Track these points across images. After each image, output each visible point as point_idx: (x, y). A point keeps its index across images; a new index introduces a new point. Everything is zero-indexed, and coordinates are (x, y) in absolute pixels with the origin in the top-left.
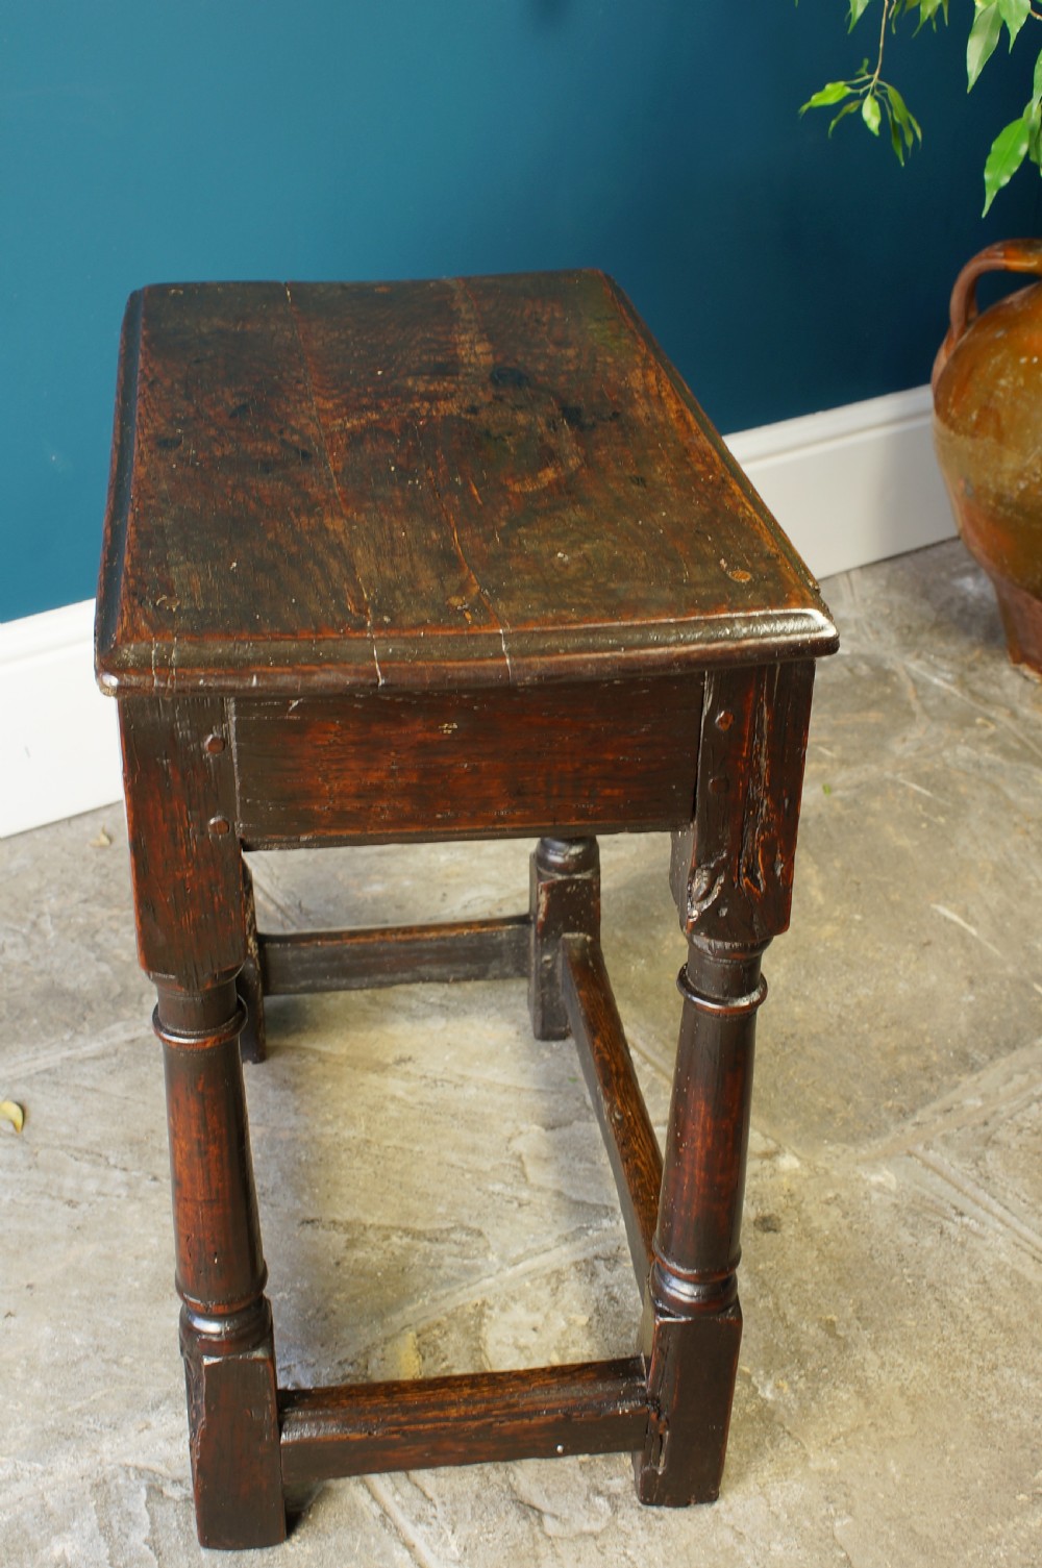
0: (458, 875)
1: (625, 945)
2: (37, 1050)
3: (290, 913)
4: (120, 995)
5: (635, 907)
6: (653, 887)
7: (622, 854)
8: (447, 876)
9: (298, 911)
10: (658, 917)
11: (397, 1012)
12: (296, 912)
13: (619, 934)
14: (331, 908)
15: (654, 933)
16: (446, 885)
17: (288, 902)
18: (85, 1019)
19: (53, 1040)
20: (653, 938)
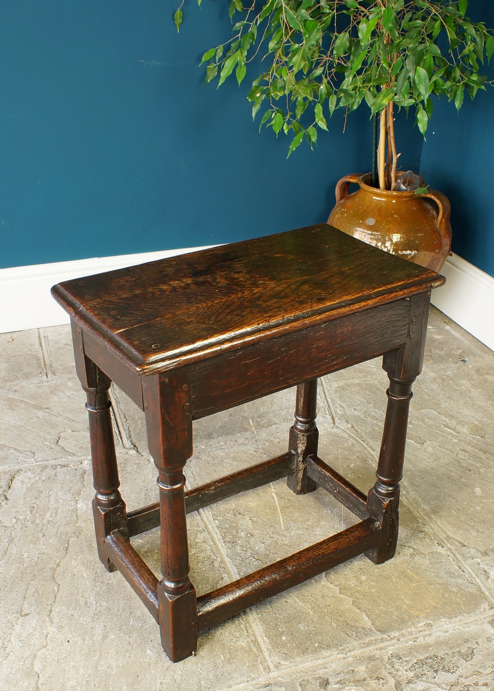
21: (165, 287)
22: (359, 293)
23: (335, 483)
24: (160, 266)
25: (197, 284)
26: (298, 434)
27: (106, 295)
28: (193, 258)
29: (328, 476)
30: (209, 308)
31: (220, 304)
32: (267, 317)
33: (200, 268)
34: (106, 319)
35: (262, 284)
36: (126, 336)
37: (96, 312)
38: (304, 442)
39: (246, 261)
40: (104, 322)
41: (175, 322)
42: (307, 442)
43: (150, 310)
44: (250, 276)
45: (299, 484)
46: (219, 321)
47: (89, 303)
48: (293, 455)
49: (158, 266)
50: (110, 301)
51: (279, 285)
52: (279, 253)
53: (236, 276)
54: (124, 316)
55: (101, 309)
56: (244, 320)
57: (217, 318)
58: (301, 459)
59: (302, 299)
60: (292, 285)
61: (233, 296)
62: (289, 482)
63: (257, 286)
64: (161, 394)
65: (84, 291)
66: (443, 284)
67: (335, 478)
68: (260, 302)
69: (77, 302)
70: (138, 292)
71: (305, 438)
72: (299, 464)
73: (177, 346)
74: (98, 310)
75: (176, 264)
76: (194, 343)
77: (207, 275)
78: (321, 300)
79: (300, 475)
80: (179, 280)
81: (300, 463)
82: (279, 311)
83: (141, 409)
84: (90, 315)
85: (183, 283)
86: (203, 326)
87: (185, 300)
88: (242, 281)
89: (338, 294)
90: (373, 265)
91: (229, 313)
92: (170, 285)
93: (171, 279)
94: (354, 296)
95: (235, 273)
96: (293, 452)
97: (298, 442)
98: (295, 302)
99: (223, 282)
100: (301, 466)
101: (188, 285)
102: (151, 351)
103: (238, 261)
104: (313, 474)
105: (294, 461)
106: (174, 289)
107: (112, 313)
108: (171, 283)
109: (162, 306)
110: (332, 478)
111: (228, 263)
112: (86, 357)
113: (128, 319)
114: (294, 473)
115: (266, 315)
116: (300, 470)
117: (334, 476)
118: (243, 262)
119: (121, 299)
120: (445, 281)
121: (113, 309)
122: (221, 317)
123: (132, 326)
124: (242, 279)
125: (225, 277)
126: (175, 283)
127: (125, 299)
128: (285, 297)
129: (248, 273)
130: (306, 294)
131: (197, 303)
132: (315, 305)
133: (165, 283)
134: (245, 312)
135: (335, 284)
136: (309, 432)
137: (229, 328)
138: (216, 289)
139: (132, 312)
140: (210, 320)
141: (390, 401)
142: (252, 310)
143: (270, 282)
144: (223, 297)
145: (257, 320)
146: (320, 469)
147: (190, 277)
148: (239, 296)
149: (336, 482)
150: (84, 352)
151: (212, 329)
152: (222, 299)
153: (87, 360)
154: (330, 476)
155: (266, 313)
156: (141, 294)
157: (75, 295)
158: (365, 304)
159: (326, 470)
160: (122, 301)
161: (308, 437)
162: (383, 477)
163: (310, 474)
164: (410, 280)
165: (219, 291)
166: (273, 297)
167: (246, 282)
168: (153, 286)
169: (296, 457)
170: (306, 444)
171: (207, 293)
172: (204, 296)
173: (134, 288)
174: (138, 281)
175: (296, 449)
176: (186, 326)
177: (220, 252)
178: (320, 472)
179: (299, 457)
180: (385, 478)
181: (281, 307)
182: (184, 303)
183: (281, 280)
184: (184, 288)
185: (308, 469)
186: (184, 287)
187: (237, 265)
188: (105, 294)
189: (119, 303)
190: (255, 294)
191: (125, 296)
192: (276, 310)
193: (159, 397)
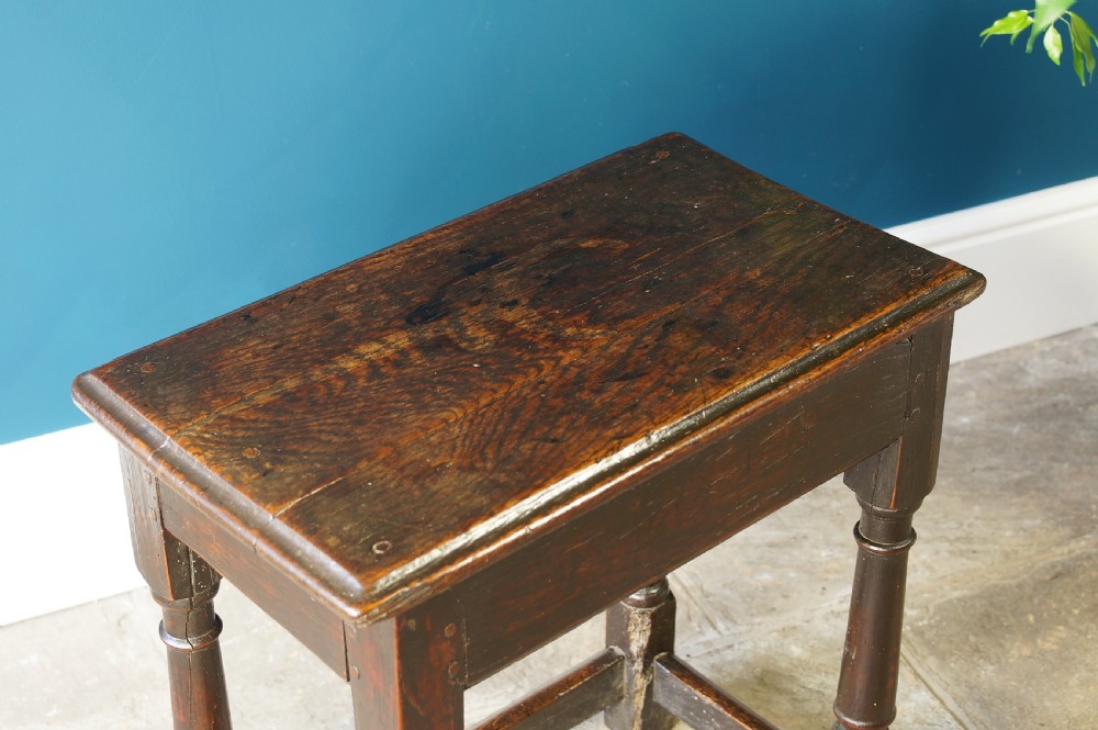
0: (836, 571)
1: (977, 650)
2: (487, 699)
3: (693, 594)
4: (553, 655)
5: (988, 615)
6: (1004, 598)
7: (979, 564)
8: (827, 571)
9: (699, 592)
10: (1007, 627)
11: (781, 694)
12: (697, 594)
13: (972, 639)
14: (727, 592)
15: (1002, 641)
16: (826, 580)
17: (692, 584)
18: (524, 674)
19: (499, 692)
20: (1001, 646)
21: (351, 365)
22: (804, 346)
23: (729, 723)
24: (322, 299)
25: (423, 347)
26: (629, 612)
27: (219, 401)
28: (392, 268)
29: (710, 706)
30: (471, 421)
31: (495, 406)
32: (613, 439)
33: (417, 300)
34: (238, 473)
35: (573, 338)
36: (301, 519)
37: (209, 454)
38: (645, 628)
39: (521, 268)
40: (237, 482)
41: (407, 472)
42: (653, 629)
43: (335, 439)
44: (540, 314)
45: (636, 723)
46: (507, 459)
47: (182, 428)
48: (621, 659)
49: (316, 300)
50: (232, 418)
51: (615, 338)
52: (590, 235)
53: (509, 316)
54: (281, 462)
55: (218, 443)
56: (562, 453)
57: (499, 451)
58: (638, 666)
59: (678, 377)
60: (643, 335)
61: (520, 381)
62: (609, 717)
63: (565, 344)
64: (402, 656)
65: (160, 391)
66: (978, 295)
67: (726, 709)
68: (585, 396)
69: (154, 429)
70: (291, 384)
71: (648, 620)
72: (634, 679)
73: (430, 543)
74: (212, 448)
75: (358, 292)
76: (465, 529)
77: (441, 318)
78: (724, 377)
79: (639, 701)
80: (377, 340)
81: (638, 676)
82: (637, 419)
83: (339, 673)
84: (196, 463)
85: (388, 347)
86: (472, 477)
87: (409, 402)
88: (524, 331)
89: (757, 354)
90: (815, 258)
91: (523, 434)
92: (360, 356)
93: (359, 340)
94: (792, 357)
95: (503, 306)
96: (619, 651)
97: (631, 628)
98: (664, 388)
99: (483, 339)
100: (641, 682)
101: (402, 352)
102: (374, 564)
103: (501, 270)
104: (670, 698)
105: (622, 673)
106: (373, 369)
107: (248, 454)
108: (363, 349)
109: (360, 423)
110: (719, 712)
111: (479, 277)
112: (167, 535)
113: (290, 469)
114: (621, 698)
115: (610, 433)
116: (637, 692)
117: (723, 705)
118: (513, 270)
119: (256, 408)
120: (985, 285)
121: (248, 442)
122: (509, 446)
123: (308, 491)
124: (524, 324)
125: (485, 323)
126: (370, 350)
127: (266, 408)
128: (638, 374)
129: (533, 304)
130: (685, 359)
131: (442, 408)
132: (712, 392)
133: (347, 351)
134: (560, 427)
135: (742, 323)
136: (656, 605)
137: (537, 478)
138: (473, 360)
139: (295, 447)
140: (484, 460)
141: (863, 554)
142: (574, 421)
143: (590, 331)
144: (496, 386)
145: (591, 450)
146: (687, 688)
147: (402, 328)
148: (532, 378)
149: (729, 719)
150: (162, 524)
151: (496, 484)
152: (495, 392)
153: (170, 540)
154: (715, 705)
155: (607, 424)
156: (299, 389)
157: (144, 406)
158: (819, 373)
159: (701, 691)
160: (261, 416)
161: (653, 617)
162: (851, 717)
163: (660, 697)
164: (908, 297)
165: (483, 366)
166: (608, 375)
167: (535, 333)
168: (322, 363)
169: (626, 663)
170: (648, 633)
171: (455, 374)
172: (450, 384)
173: (278, 373)
174: (281, 351)
175: (625, 644)
176: (434, 481)
177: (452, 244)
178: (687, 696)
179: (633, 662)
180: (858, 720)
181: (635, 406)
182: (408, 409)
183: (617, 320)
184: (397, 364)
185: (657, 686)
186: (396, 361)
187: (502, 282)
188: (214, 397)
189: (255, 421)
190: (566, 369)
191: (263, 398)
192: (629, 415)
193: (395, 663)
